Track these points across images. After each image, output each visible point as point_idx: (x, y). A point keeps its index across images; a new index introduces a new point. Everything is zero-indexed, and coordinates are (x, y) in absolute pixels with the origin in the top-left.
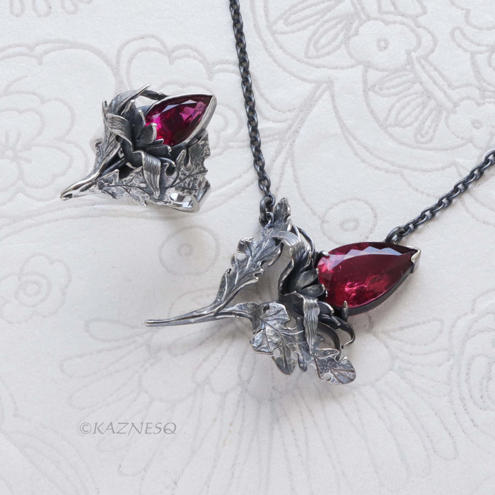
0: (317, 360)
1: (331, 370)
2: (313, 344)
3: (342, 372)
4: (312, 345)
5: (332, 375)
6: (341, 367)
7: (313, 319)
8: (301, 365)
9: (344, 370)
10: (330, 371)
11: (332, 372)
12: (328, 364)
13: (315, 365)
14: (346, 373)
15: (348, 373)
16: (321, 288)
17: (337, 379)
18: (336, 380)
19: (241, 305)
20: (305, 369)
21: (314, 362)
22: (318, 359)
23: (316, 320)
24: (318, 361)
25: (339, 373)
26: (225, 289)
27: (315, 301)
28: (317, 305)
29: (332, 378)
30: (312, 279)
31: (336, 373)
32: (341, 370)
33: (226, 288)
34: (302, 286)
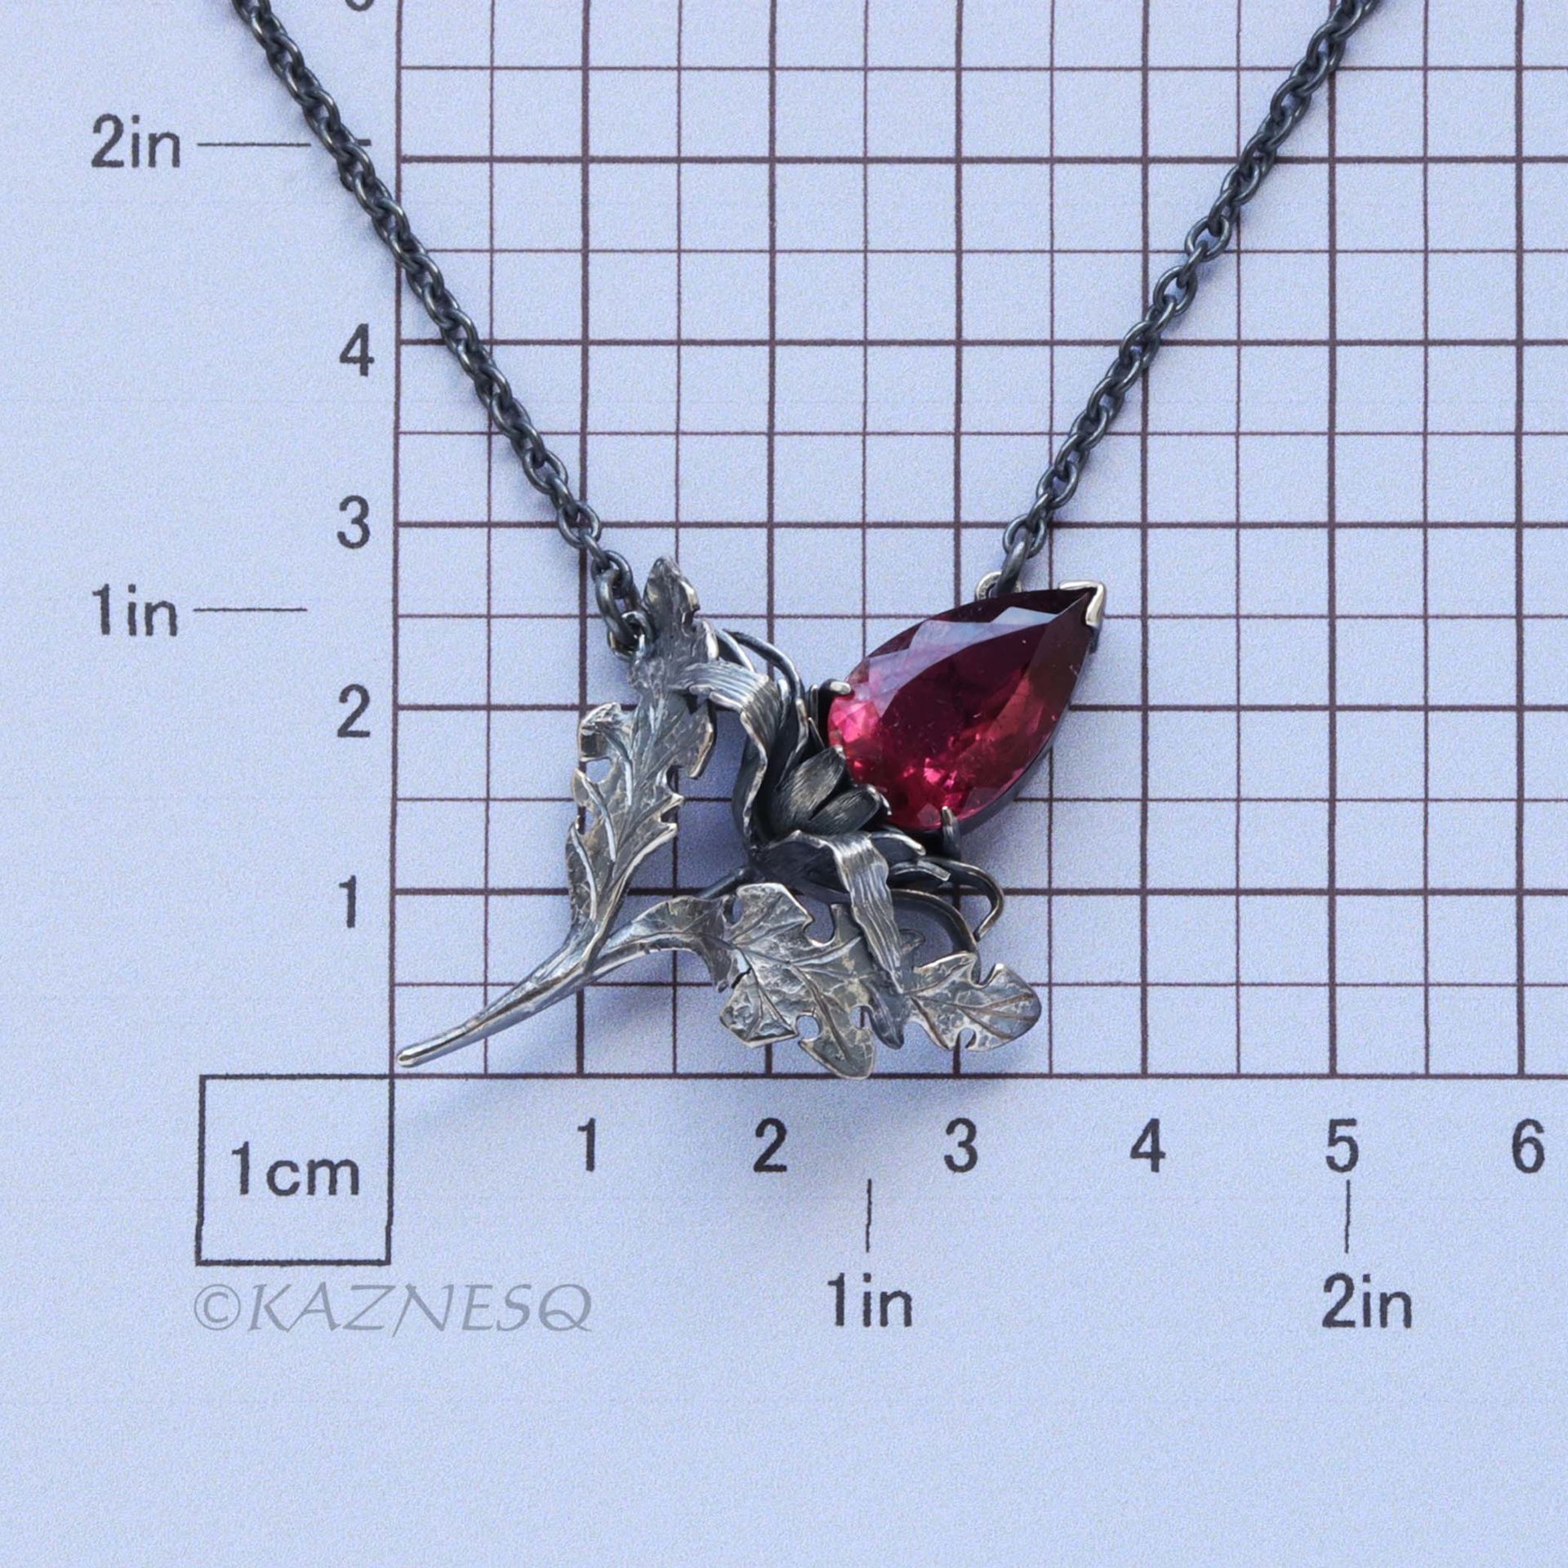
0: (921, 1003)
1: (968, 1015)
2: (898, 964)
3: (1002, 1009)
4: (897, 969)
5: (977, 1028)
6: (995, 996)
7: (876, 895)
8: (885, 1034)
9: (1004, 1003)
10: (966, 1019)
11: (973, 1020)
12: (957, 1002)
13: (921, 1017)
14: (1014, 1009)
15: (1017, 1006)
16: (868, 797)
17: (993, 1033)
18: (990, 1036)
19: (650, 916)
20: (898, 1041)
21: (917, 1011)
22: (925, 999)
23: (885, 895)
24: (926, 1005)
25: (994, 1013)
26: (587, 884)
27: (867, 843)
28: (876, 852)
29: (978, 1037)
30: (830, 779)
31: (986, 1019)
32: (997, 1005)
33: (590, 878)
34: (810, 806)
